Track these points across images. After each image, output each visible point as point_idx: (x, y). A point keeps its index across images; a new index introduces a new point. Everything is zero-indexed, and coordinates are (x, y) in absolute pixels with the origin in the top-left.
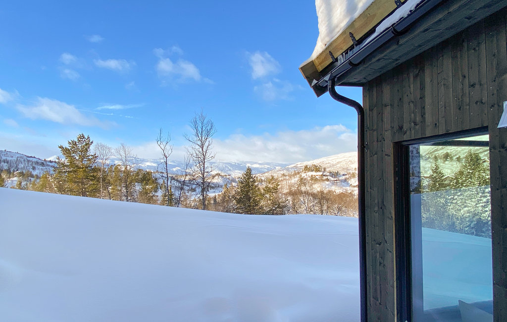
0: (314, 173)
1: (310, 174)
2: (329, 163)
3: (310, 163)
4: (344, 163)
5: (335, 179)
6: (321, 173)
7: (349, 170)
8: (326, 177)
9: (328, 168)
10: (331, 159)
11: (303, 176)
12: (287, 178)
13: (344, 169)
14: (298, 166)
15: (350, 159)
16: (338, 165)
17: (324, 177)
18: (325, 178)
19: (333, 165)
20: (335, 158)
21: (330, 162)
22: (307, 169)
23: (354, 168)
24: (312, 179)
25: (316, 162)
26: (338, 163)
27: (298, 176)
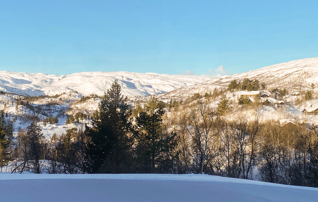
0: (245, 93)
1: (240, 93)
2: (272, 76)
3: (240, 77)
4: (297, 76)
5: (280, 102)
6: (257, 92)
7: (303, 87)
8: (265, 99)
9: (271, 83)
10: (275, 69)
11: (228, 96)
12: (203, 100)
13: (296, 85)
14: (223, 81)
15: (306, 69)
16: (287, 80)
17: (262, 98)
18: (263, 100)
19: (279, 80)
20: (282, 68)
21: (273, 74)
22: (234, 86)
23: (310, 84)
24: (241, 102)
25: (251, 75)
26: (287, 76)
27: (220, 97)
